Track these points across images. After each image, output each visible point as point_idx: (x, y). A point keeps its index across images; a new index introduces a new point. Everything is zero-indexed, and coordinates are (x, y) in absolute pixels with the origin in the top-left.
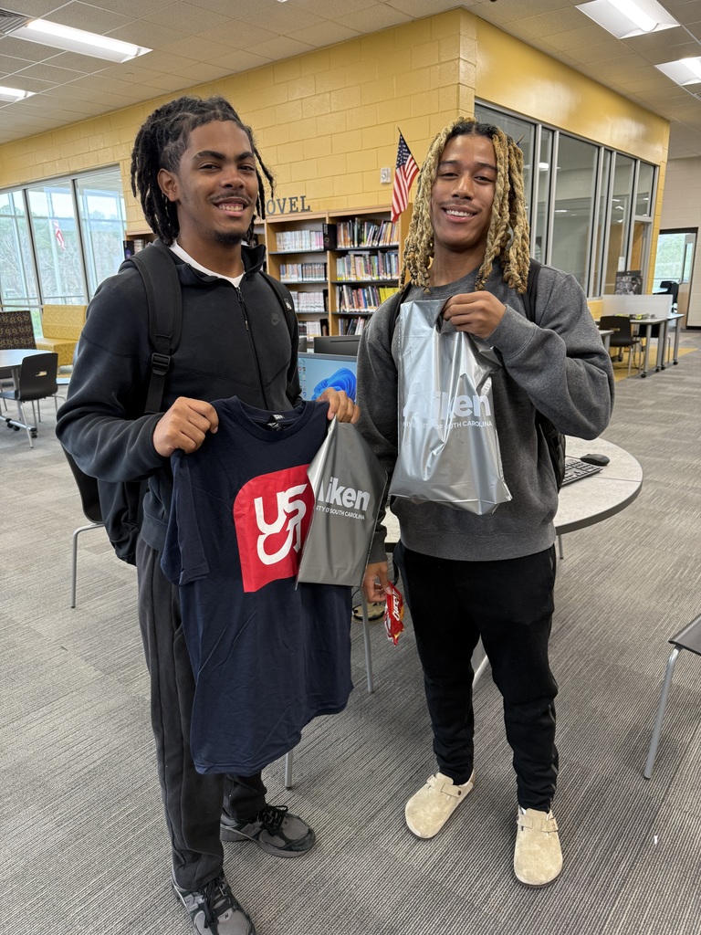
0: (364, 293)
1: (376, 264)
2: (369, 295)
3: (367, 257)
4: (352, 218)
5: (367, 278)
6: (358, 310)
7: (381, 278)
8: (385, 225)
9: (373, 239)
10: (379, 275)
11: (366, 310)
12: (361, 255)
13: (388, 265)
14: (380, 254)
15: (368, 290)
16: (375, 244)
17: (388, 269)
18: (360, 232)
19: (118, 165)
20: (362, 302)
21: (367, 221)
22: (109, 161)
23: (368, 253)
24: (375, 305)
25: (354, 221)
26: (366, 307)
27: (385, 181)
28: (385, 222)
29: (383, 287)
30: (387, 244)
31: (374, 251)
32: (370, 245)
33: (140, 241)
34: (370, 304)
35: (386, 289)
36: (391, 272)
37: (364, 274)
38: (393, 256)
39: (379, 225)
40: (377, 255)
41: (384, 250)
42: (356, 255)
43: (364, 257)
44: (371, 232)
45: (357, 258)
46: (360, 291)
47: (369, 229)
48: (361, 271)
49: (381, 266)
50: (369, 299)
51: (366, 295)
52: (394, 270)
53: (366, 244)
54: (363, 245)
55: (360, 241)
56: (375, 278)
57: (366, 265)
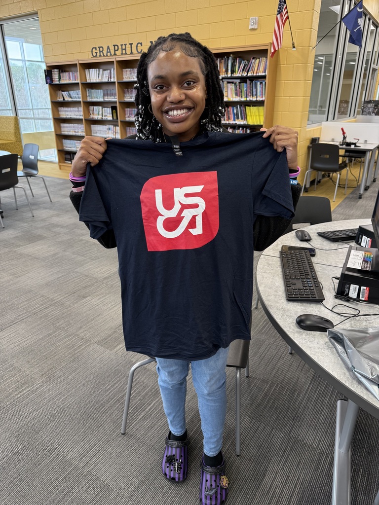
0: (233, 110)
1: (245, 89)
2: (237, 111)
3: (238, 84)
4: (227, 55)
5: (237, 99)
6: (227, 122)
7: (248, 99)
8: (253, 61)
9: (243, 70)
10: (247, 97)
11: (234, 122)
12: (232, 83)
13: (254, 90)
14: (248, 82)
15: (237, 108)
16: (245, 74)
17: (254, 93)
18: (233, 65)
19: (37, 13)
20: (232, 116)
21: (239, 57)
22: (29, 10)
23: (239, 81)
24: (242, 119)
25: (228, 58)
26: (234, 120)
27: (253, 27)
28: (253, 58)
29: (249, 106)
30: (255, 75)
31: (243, 80)
32: (240, 75)
33: (56, 70)
34: (238, 118)
35: (251, 107)
36: (256, 95)
37: (234, 96)
38: (259, 83)
39: (249, 61)
40: (246, 83)
41: (253, 79)
42: (228, 82)
43: (235, 84)
44: (242, 66)
45: (229, 85)
46: (230, 109)
47: (240, 64)
48: (231, 93)
49: (249, 90)
50: (237, 114)
51: (235, 112)
52: (259, 94)
53: (238, 74)
54: (235, 75)
55: (233, 72)
56: (243, 99)
57: (236, 90)
